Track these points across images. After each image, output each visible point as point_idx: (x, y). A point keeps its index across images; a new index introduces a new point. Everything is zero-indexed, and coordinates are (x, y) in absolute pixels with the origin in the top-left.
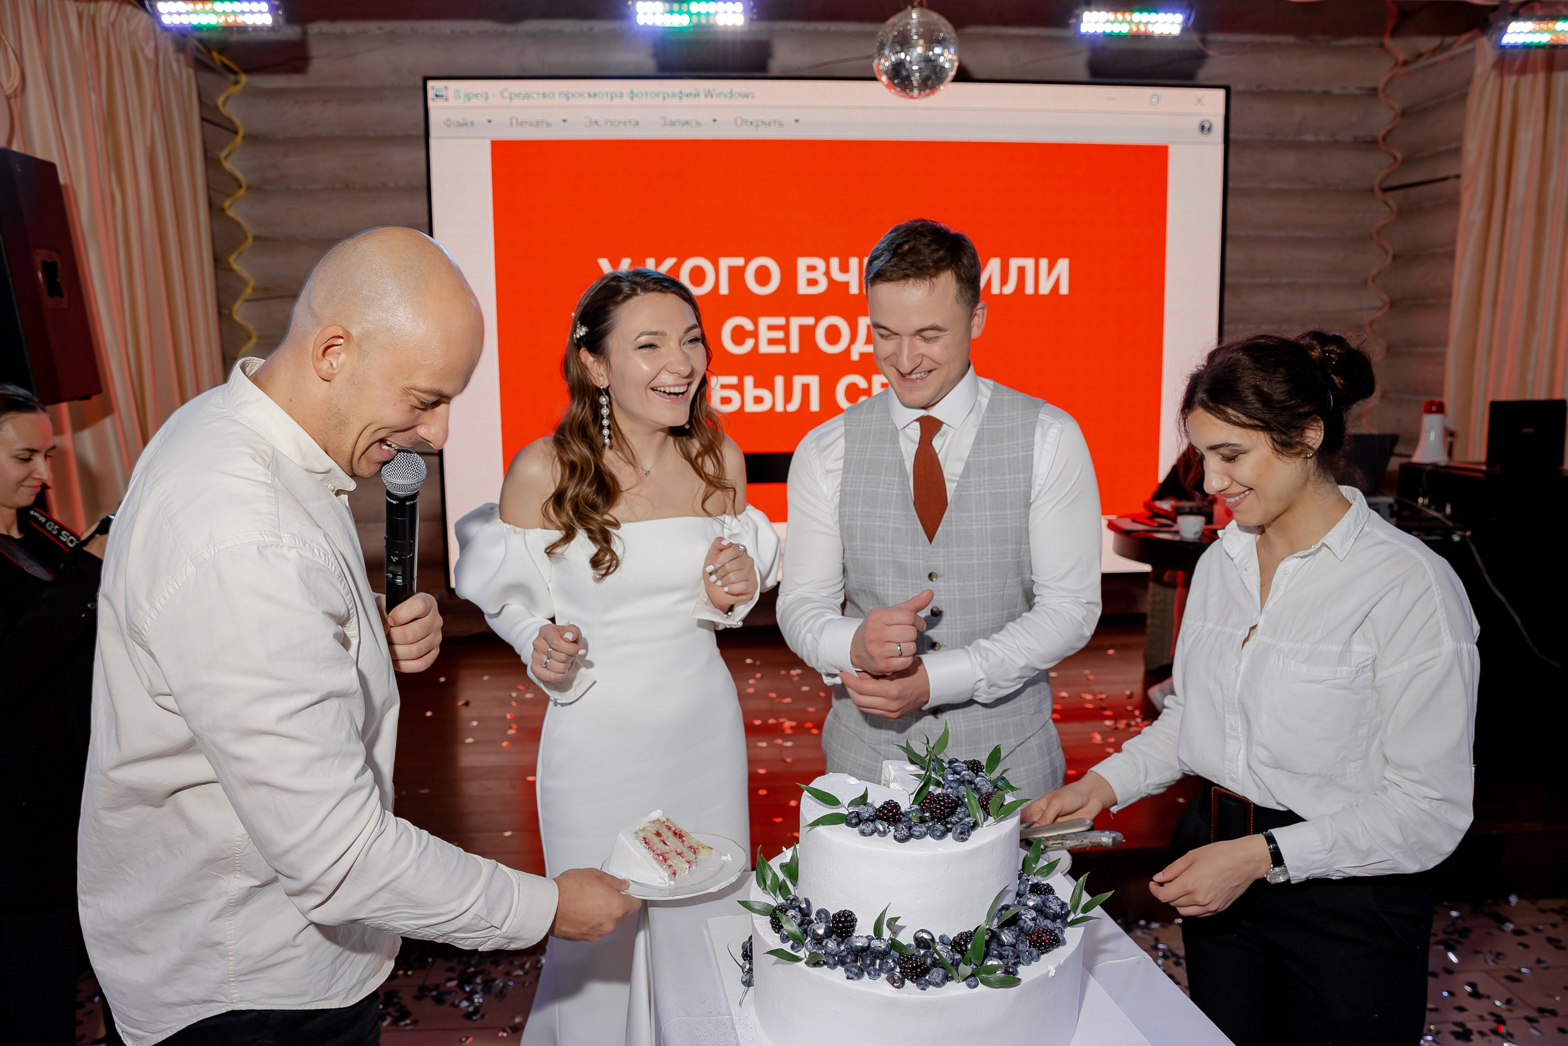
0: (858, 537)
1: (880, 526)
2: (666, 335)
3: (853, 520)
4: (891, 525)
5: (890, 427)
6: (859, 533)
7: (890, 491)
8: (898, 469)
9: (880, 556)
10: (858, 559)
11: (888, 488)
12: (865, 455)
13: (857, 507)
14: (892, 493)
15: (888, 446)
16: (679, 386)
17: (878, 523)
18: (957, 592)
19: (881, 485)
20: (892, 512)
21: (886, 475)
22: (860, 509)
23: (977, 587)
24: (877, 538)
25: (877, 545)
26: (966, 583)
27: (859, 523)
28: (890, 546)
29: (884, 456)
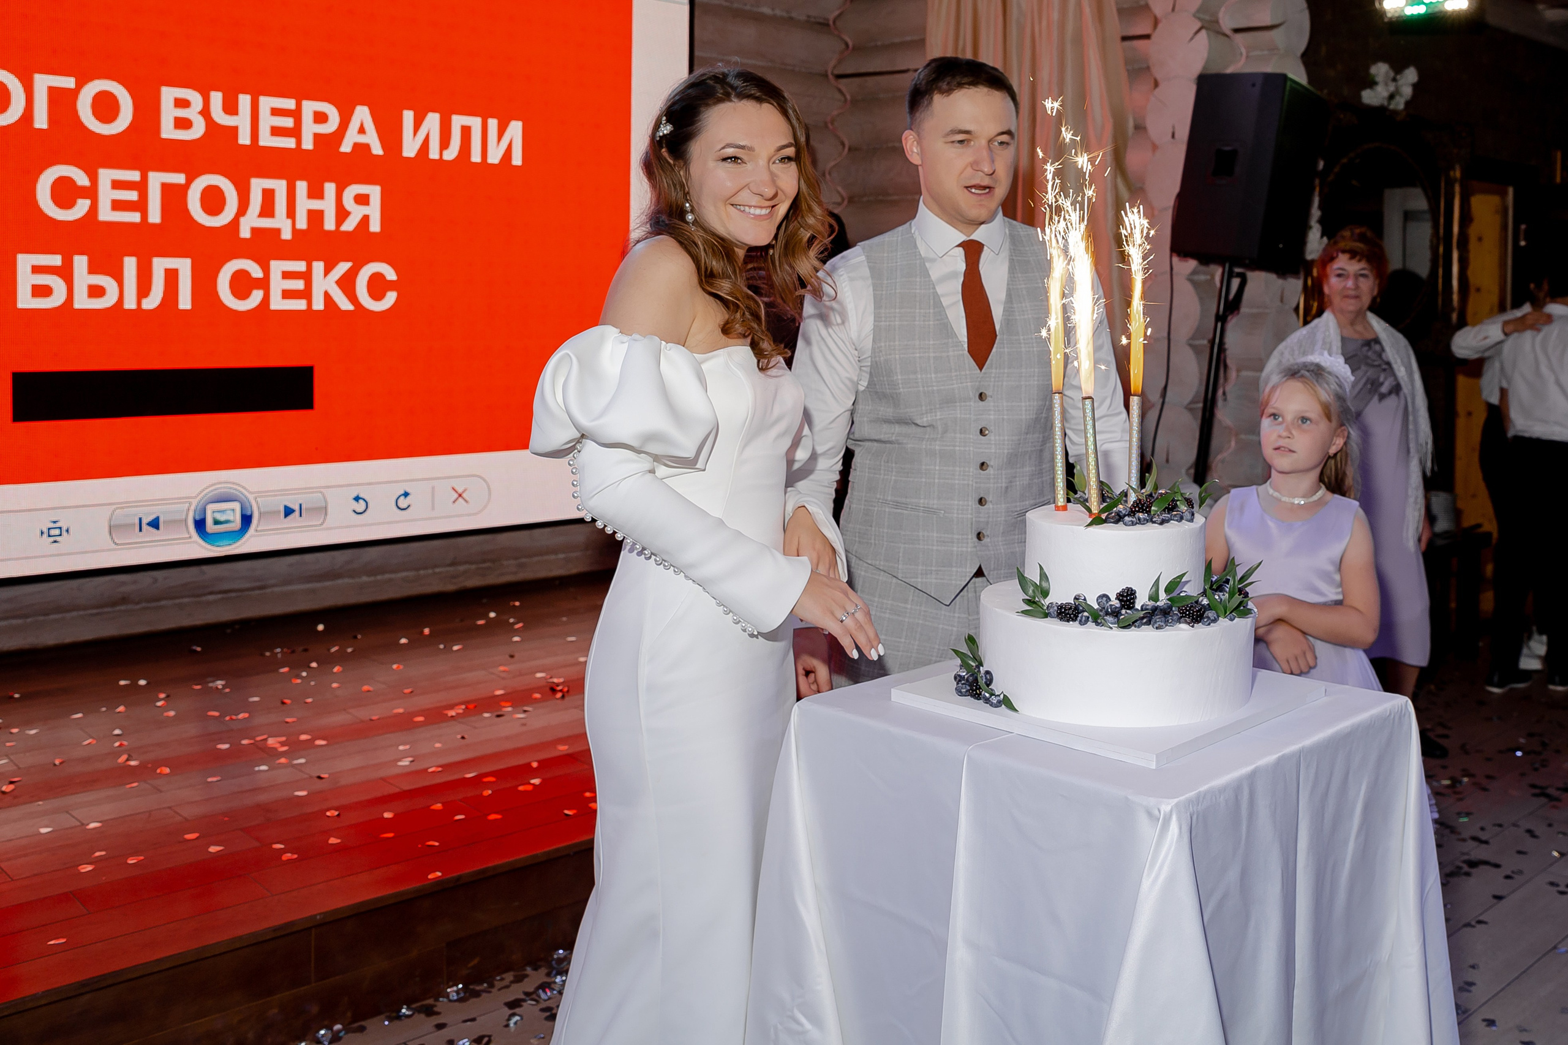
0: (898, 371)
1: (920, 357)
2: (754, 151)
3: (890, 354)
4: (932, 355)
5: (918, 262)
6: (898, 366)
7: (927, 323)
8: (932, 302)
9: (923, 387)
10: (900, 394)
11: (924, 321)
12: (895, 289)
13: (895, 342)
14: (929, 325)
15: (918, 279)
16: (761, 207)
17: (918, 355)
18: (1005, 412)
19: (917, 319)
20: (931, 342)
21: (920, 308)
22: (897, 343)
23: (1024, 408)
24: (918, 369)
25: (919, 376)
26: (1013, 404)
27: (897, 356)
28: (933, 376)
29: (916, 289)
